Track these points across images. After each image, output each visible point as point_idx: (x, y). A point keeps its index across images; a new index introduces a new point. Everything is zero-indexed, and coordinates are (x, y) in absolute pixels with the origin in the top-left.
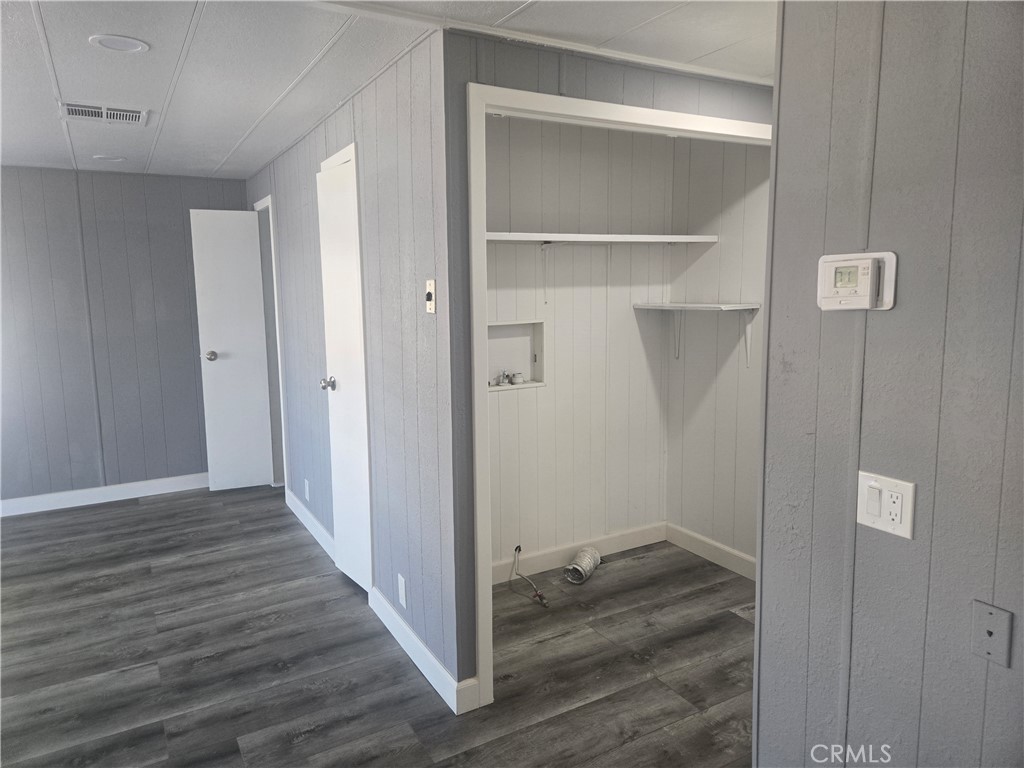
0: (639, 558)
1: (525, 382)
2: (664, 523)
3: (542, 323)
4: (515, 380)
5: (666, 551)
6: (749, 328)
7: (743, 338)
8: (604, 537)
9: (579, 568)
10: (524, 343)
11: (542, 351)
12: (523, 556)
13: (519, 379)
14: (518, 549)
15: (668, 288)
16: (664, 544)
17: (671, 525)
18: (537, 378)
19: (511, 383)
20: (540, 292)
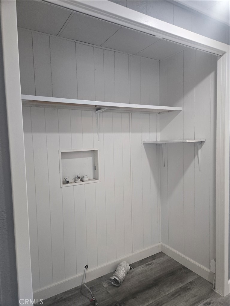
0: (149, 264)
1: (89, 180)
2: (161, 243)
3: (97, 150)
4: (84, 179)
5: (162, 259)
6: (200, 151)
7: (197, 156)
8: (131, 254)
9: (117, 279)
10: (88, 160)
11: (98, 164)
12: (89, 270)
13: (86, 179)
14: (87, 267)
15: (159, 134)
16: (161, 254)
17: (164, 244)
18: (96, 178)
19: (82, 181)
20: (96, 135)
